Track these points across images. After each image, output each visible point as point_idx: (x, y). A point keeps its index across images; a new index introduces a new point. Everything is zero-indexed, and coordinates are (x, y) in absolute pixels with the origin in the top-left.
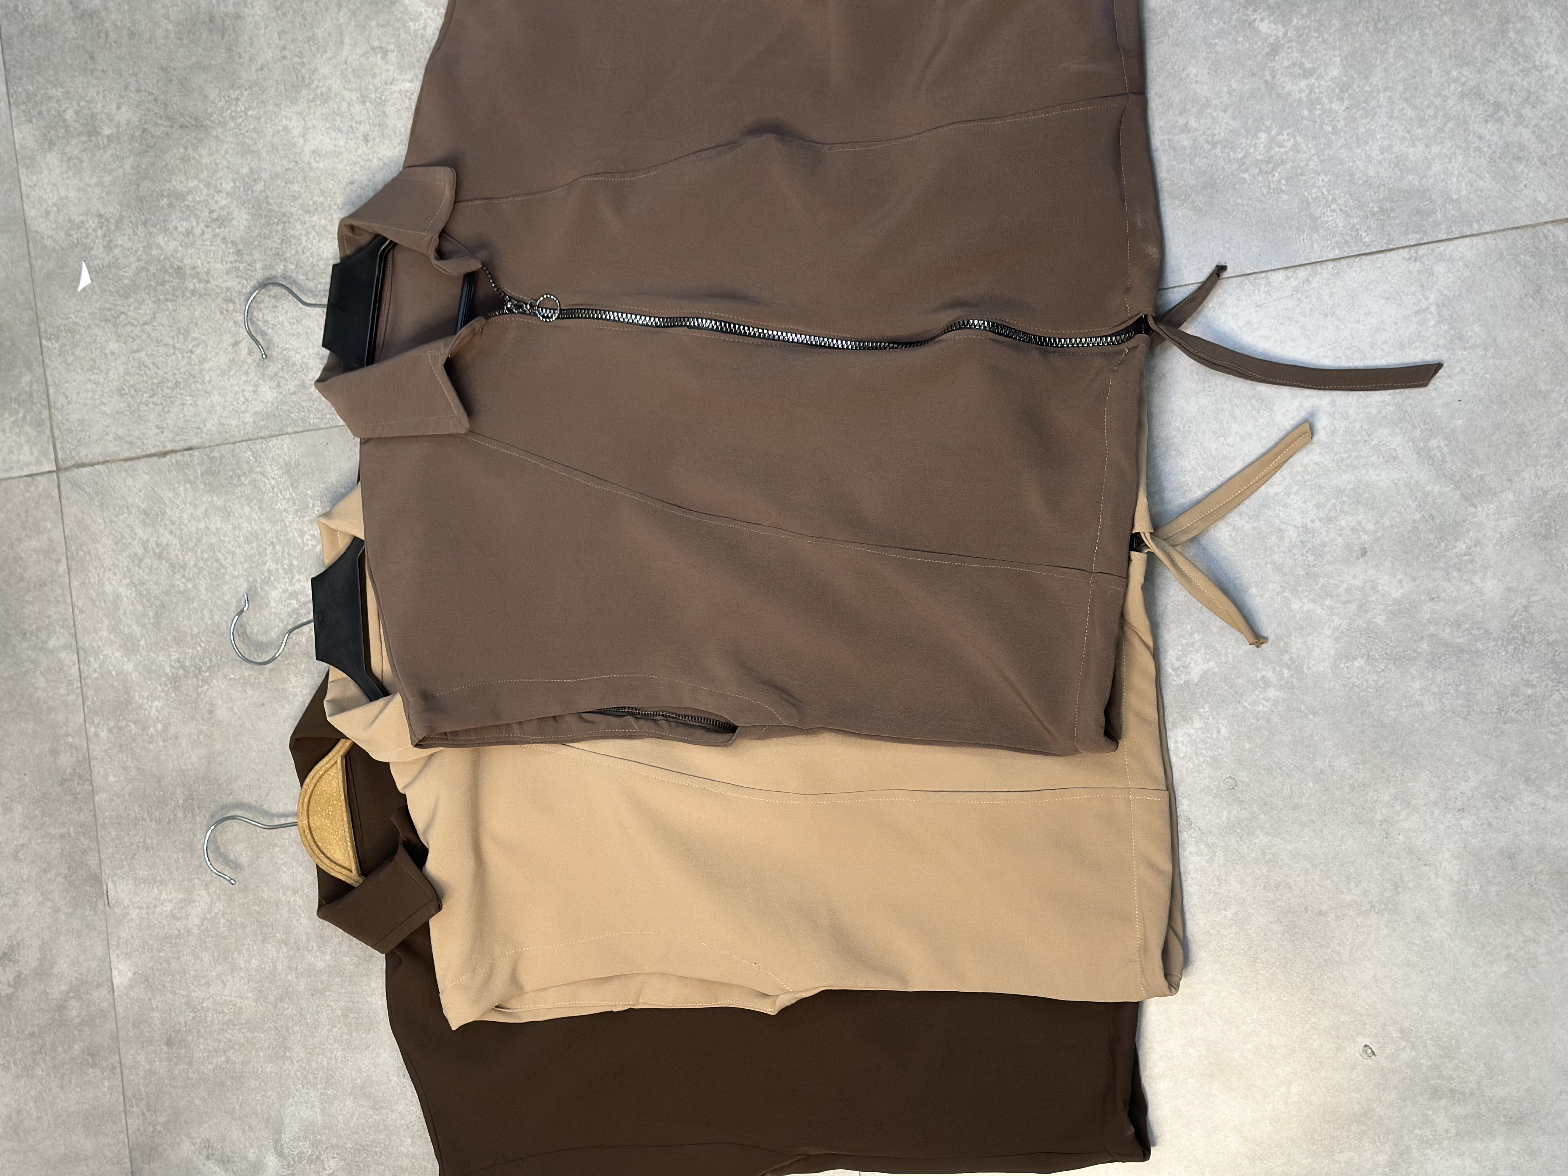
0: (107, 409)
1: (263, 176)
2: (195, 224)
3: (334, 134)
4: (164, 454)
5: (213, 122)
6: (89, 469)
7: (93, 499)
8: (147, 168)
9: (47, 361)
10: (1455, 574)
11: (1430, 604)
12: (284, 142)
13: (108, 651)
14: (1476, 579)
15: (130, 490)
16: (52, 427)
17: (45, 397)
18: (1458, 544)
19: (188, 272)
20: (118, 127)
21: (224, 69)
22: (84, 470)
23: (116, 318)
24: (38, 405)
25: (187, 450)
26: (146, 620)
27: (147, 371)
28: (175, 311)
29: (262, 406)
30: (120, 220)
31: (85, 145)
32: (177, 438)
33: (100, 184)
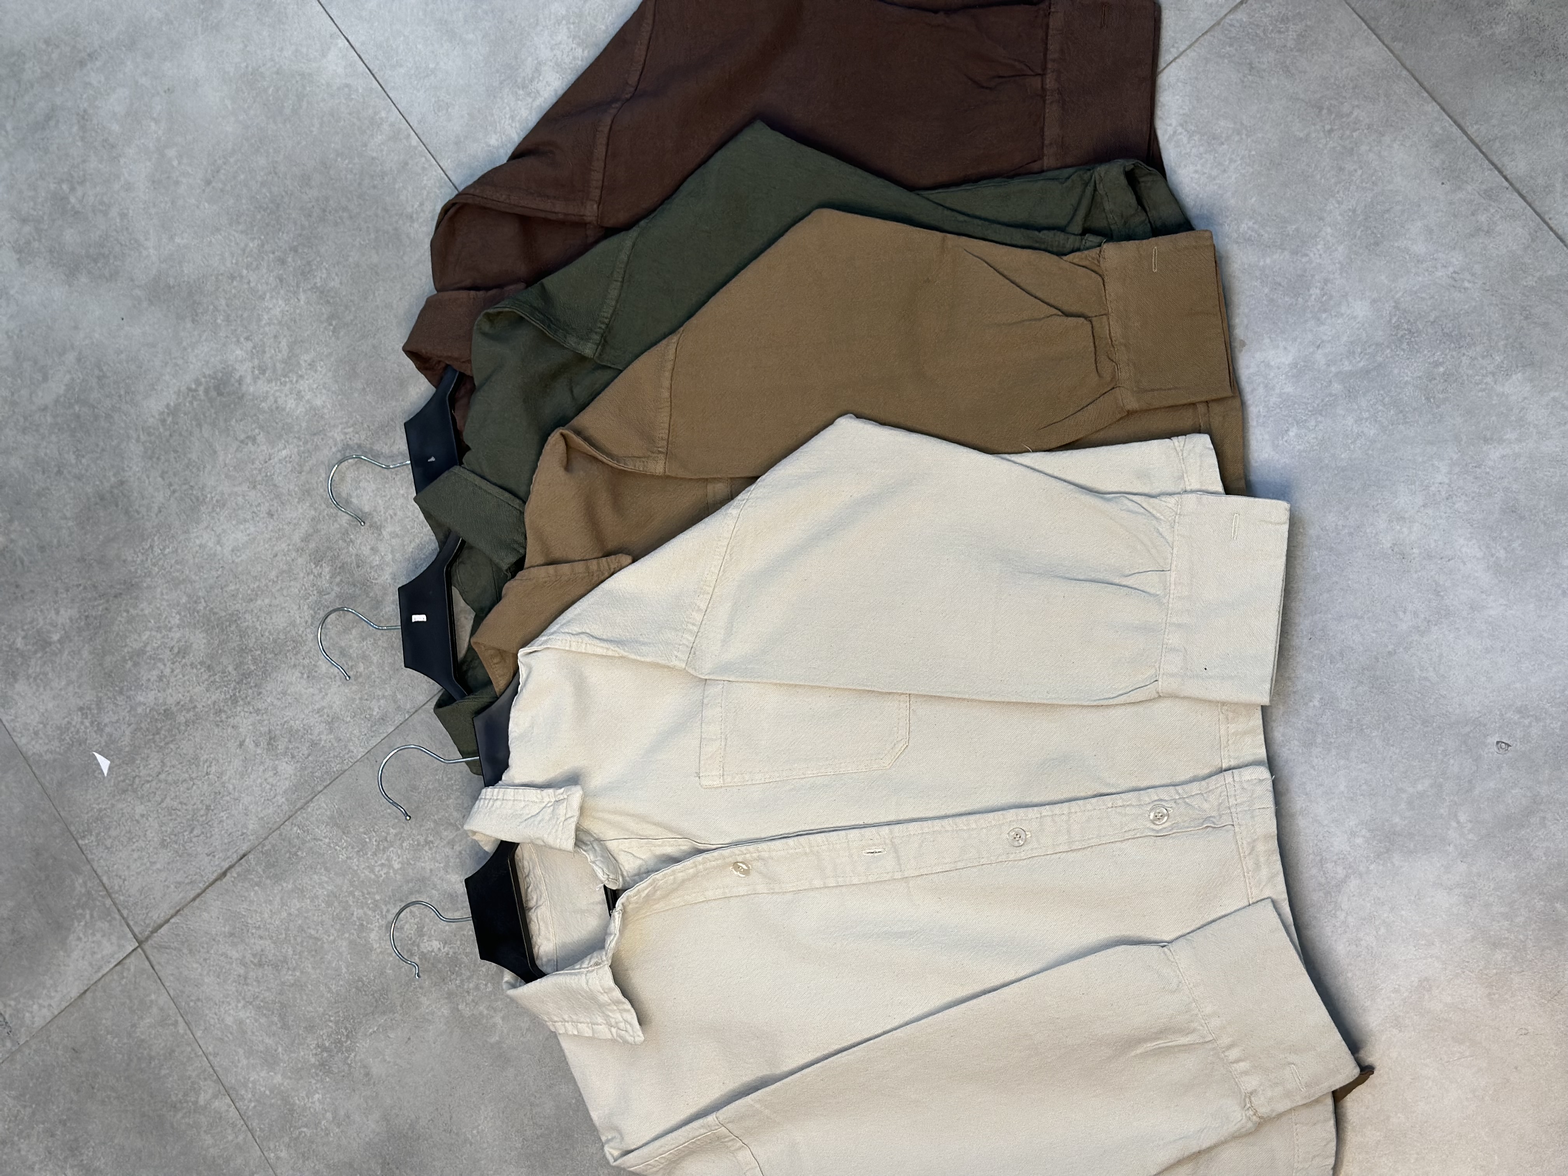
0: (158, 866)
1: (200, 594)
2: (162, 667)
3: (242, 527)
4: (224, 874)
5: (140, 576)
6: (166, 927)
7: (180, 950)
8: (103, 647)
9: (90, 857)
10: (1324, 316)
11: (1320, 351)
12: (206, 557)
13: (253, 1076)
14: (1343, 309)
15: (209, 923)
16: (119, 910)
17: (101, 888)
18: (1311, 292)
19: (174, 709)
20: (64, 629)
21: (129, 531)
22: (162, 931)
23: (131, 785)
24: (100, 898)
25: (241, 858)
26: (274, 1028)
27: (179, 813)
28: (179, 748)
29: (287, 783)
30: (99, 701)
31: (44, 659)
32: (229, 854)
33: (70, 682)
